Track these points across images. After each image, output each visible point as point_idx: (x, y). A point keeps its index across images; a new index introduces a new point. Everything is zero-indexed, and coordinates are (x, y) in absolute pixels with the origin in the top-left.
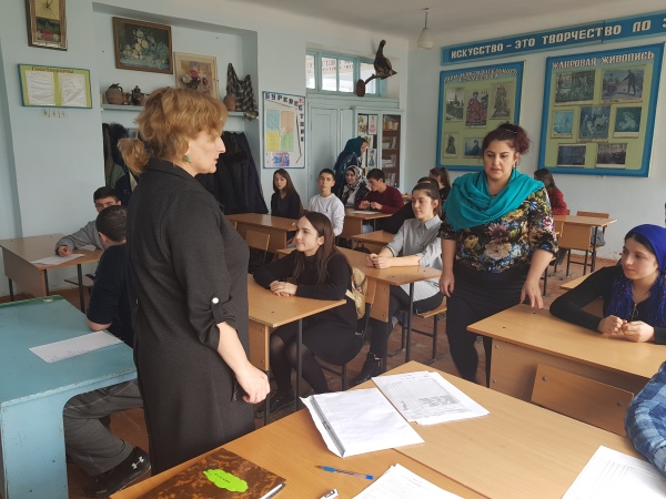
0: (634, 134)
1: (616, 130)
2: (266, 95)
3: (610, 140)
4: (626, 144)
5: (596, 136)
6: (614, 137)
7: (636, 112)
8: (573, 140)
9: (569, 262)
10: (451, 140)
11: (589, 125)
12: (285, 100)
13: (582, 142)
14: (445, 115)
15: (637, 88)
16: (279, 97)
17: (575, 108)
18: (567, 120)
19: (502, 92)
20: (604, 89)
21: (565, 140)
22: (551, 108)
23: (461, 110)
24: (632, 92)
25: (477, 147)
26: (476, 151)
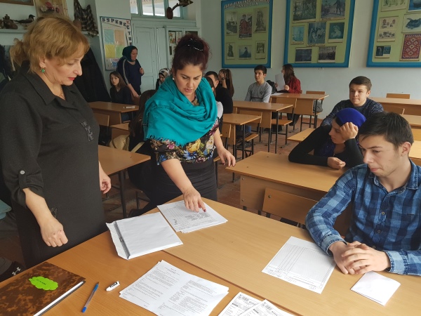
0: (340, 40)
1: (330, 38)
2: (103, 19)
3: (326, 44)
4: (335, 47)
5: (318, 42)
6: (328, 42)
7: (341, 26)
8: (304, 45)
9: (302, 123)
10: (231, 48)
11: (314, 35)
12: (117, 22)
13: (310, 47)
14: (226, 31)
15: (341, 10)
16: (113, 20)
17: (305, 24)
18: (300, 32)
19: (260, 14)
20: (322, 11)
21: (300, 46)
22: (291, 25)
23: (236, 27)
24: (339, 13)
25: (246, 52)
26: (246, 55)
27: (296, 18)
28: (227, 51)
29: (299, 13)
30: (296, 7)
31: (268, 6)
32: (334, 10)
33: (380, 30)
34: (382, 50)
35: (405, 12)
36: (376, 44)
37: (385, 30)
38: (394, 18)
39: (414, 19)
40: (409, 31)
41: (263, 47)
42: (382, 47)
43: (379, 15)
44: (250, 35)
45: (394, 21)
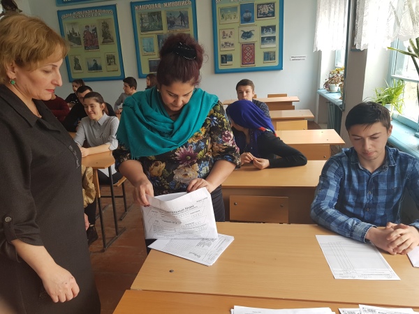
8: (156, 56)
10: (76, 61)
15: (186, 22)
17: (153, 35)
18: (150, 44)
19: (105, 25)
20: (168, 23)
21: (152, 57)
22: (139, 36)
23: (79, 39)
24: (183, 25)
25: (96, 64)
26: (96, 67)
27: (144, 30)
28: (72, 64)
29: (146, 25)
30: (142, 19)
31: (112, 17)
32: (178, 22)
33: (221, 41)
34: (226, 58)
35: (238, 25)
36: (220, 54)
37: (226, 40)
38: (231, 30)
39: (246, 31)
40: (244, 41)
41: (114, 59)
42: (225, 56)
43: (219, 27)
44: (98, 47)
45: (231, 32)
